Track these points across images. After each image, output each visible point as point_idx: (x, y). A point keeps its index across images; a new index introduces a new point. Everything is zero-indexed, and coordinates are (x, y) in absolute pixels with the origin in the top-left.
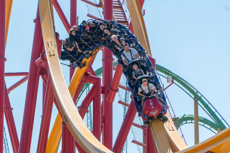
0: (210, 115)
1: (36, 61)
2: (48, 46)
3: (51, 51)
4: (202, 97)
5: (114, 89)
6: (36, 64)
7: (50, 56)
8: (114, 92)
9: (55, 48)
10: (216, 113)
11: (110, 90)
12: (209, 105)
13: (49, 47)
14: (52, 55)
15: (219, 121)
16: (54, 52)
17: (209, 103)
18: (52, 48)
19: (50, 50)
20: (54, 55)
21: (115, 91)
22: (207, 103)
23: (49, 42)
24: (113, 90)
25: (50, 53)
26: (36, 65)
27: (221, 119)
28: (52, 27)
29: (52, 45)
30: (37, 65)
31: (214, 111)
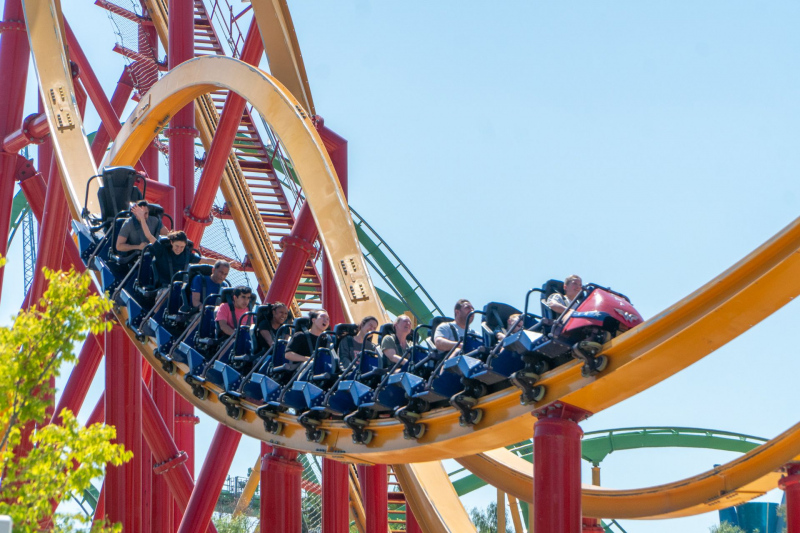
0: (384, 274)
1: (6, 140)
2: (54, 100)
3: (61, 117)
4: (362, 224)
5: (201, 215)
6: (7, 149)
7: (59, 129)
8: (198, 224)
9: (72, 109)
10: (401, 270)
11: (188, 219)
12: (382, 248)
13: (55, 103)
14: (67, 128)
15: (408, 292)
16: (72, 119)
17: (382, 241)
18: (64, 109)
19: (59, 113)
20: (71, 127)
21: (203, 221)
22: (376, 241)
23: (54, 91)
24: (197, 219)
25: (60, 122)
26: (4, 151)
27: (413, 285)
28: (60, 48)
29: (63, 99)
30: (9, 151)
31: (395, 263)
